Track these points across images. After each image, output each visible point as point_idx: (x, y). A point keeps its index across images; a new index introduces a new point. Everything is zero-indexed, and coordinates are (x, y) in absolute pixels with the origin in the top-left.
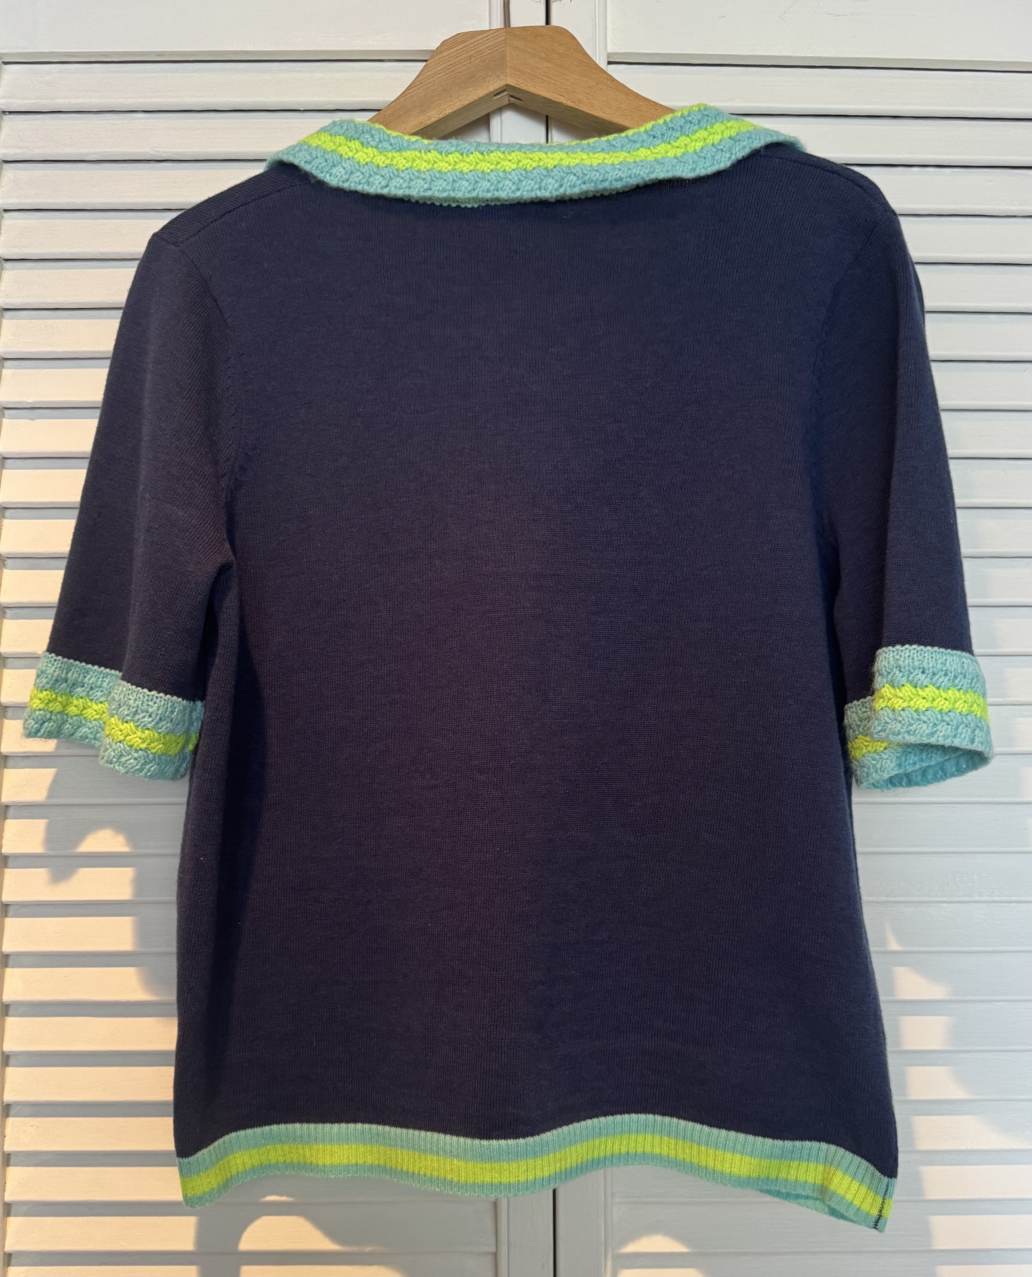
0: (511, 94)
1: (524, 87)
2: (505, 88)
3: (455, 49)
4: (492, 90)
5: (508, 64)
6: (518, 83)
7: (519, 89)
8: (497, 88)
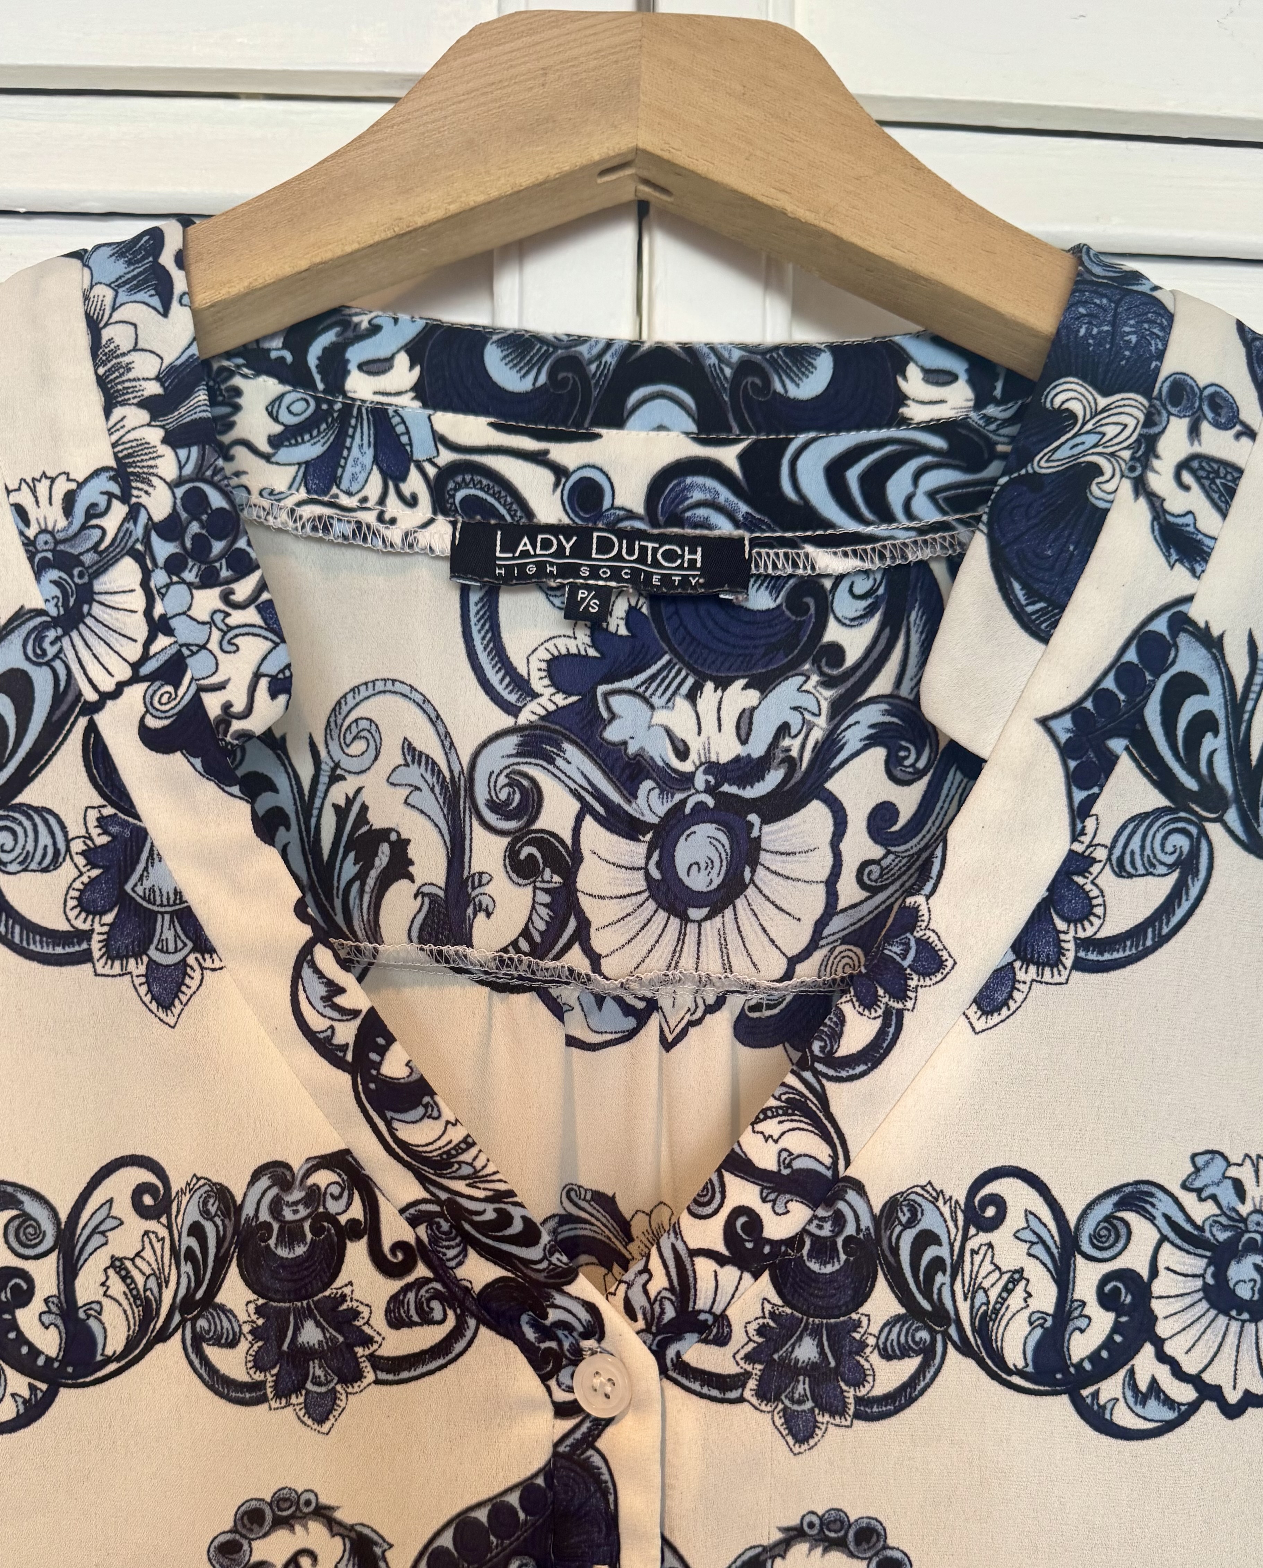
0: (646, 174)
1: (682, 158)
2: (630, 157)
3: (507, 47)
4: (597, 158)
5: (642, 98)
6: (666, 147)
7: (668, 162)
8: (612, 153)
